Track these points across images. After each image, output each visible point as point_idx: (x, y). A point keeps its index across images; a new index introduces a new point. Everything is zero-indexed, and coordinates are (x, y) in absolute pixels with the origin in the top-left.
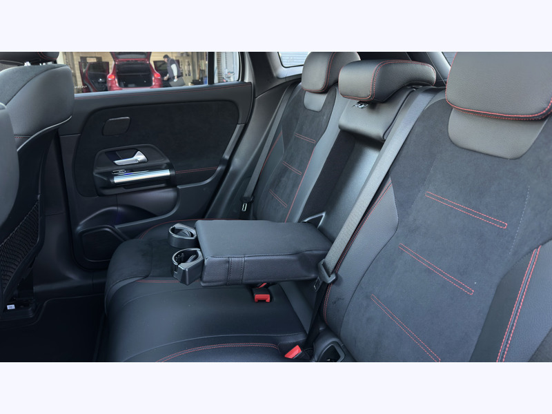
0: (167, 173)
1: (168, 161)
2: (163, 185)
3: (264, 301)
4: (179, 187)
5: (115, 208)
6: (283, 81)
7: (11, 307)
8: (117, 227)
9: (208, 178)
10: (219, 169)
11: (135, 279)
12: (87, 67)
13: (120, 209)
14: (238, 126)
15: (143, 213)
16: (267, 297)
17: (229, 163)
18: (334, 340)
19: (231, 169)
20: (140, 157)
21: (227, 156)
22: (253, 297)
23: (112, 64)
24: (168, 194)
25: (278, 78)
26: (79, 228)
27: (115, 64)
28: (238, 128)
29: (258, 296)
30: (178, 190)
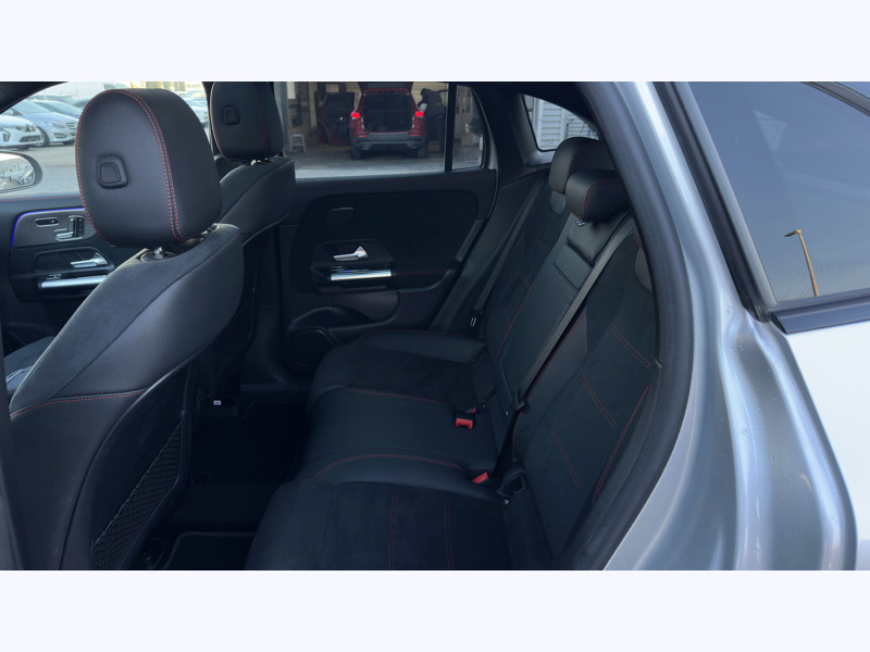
0: (388, 274)
1: (391, 259)
2: (383, 287)
3: (466, 427)
4: (401, 291)
5: (331, 308)
6: (535, 170)
7: (217, 403)
8: (330, 330)
9: (434, 283)
10: (448, 273)
11: (340, 386)
12: (325, 98)
13: (336, 310)
14: (476, 222)
15: (359, 317)
16: (469, 422)
17: (461, 266)
18: (523, 471)
19: (463, 273)
20: (361, 253)
21: (460, 258)
22: (455, 420)
23: (359, 95)
24: (388, 299)
25: (528, 165)
26: (291, 327)
27: (362, 96)
28: (477, 224)
29: (460, 421)
30: (399, 294)
